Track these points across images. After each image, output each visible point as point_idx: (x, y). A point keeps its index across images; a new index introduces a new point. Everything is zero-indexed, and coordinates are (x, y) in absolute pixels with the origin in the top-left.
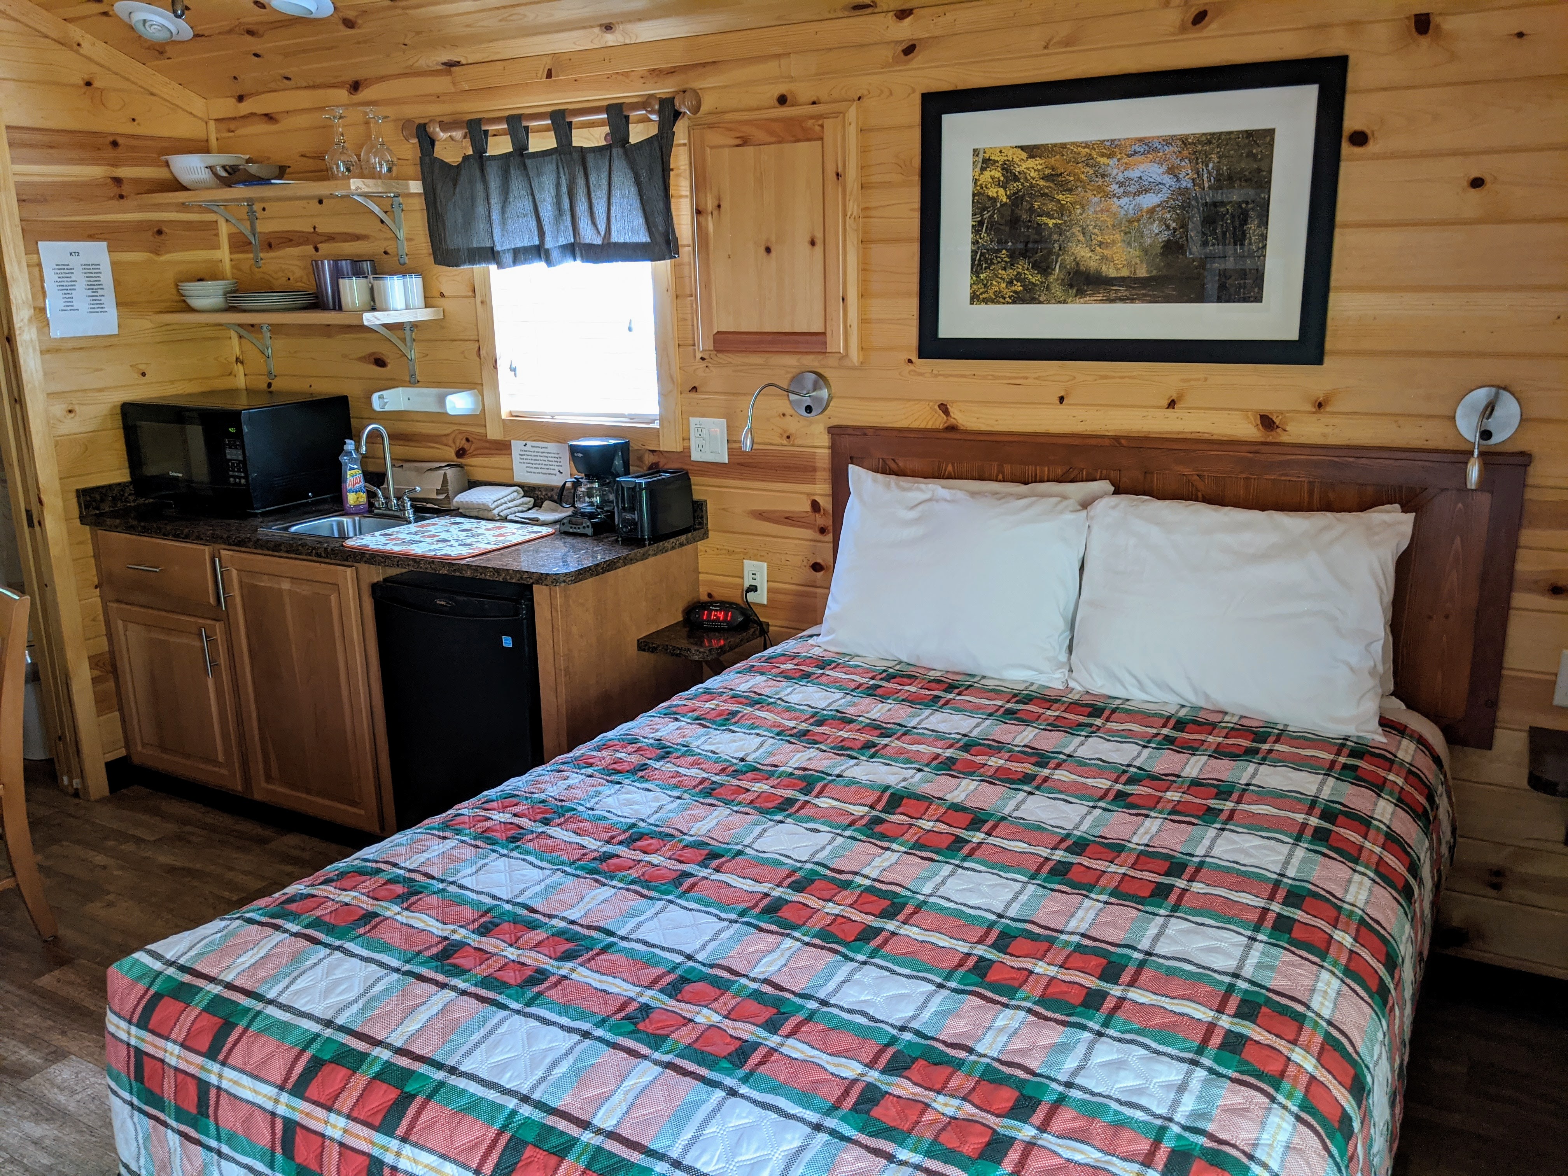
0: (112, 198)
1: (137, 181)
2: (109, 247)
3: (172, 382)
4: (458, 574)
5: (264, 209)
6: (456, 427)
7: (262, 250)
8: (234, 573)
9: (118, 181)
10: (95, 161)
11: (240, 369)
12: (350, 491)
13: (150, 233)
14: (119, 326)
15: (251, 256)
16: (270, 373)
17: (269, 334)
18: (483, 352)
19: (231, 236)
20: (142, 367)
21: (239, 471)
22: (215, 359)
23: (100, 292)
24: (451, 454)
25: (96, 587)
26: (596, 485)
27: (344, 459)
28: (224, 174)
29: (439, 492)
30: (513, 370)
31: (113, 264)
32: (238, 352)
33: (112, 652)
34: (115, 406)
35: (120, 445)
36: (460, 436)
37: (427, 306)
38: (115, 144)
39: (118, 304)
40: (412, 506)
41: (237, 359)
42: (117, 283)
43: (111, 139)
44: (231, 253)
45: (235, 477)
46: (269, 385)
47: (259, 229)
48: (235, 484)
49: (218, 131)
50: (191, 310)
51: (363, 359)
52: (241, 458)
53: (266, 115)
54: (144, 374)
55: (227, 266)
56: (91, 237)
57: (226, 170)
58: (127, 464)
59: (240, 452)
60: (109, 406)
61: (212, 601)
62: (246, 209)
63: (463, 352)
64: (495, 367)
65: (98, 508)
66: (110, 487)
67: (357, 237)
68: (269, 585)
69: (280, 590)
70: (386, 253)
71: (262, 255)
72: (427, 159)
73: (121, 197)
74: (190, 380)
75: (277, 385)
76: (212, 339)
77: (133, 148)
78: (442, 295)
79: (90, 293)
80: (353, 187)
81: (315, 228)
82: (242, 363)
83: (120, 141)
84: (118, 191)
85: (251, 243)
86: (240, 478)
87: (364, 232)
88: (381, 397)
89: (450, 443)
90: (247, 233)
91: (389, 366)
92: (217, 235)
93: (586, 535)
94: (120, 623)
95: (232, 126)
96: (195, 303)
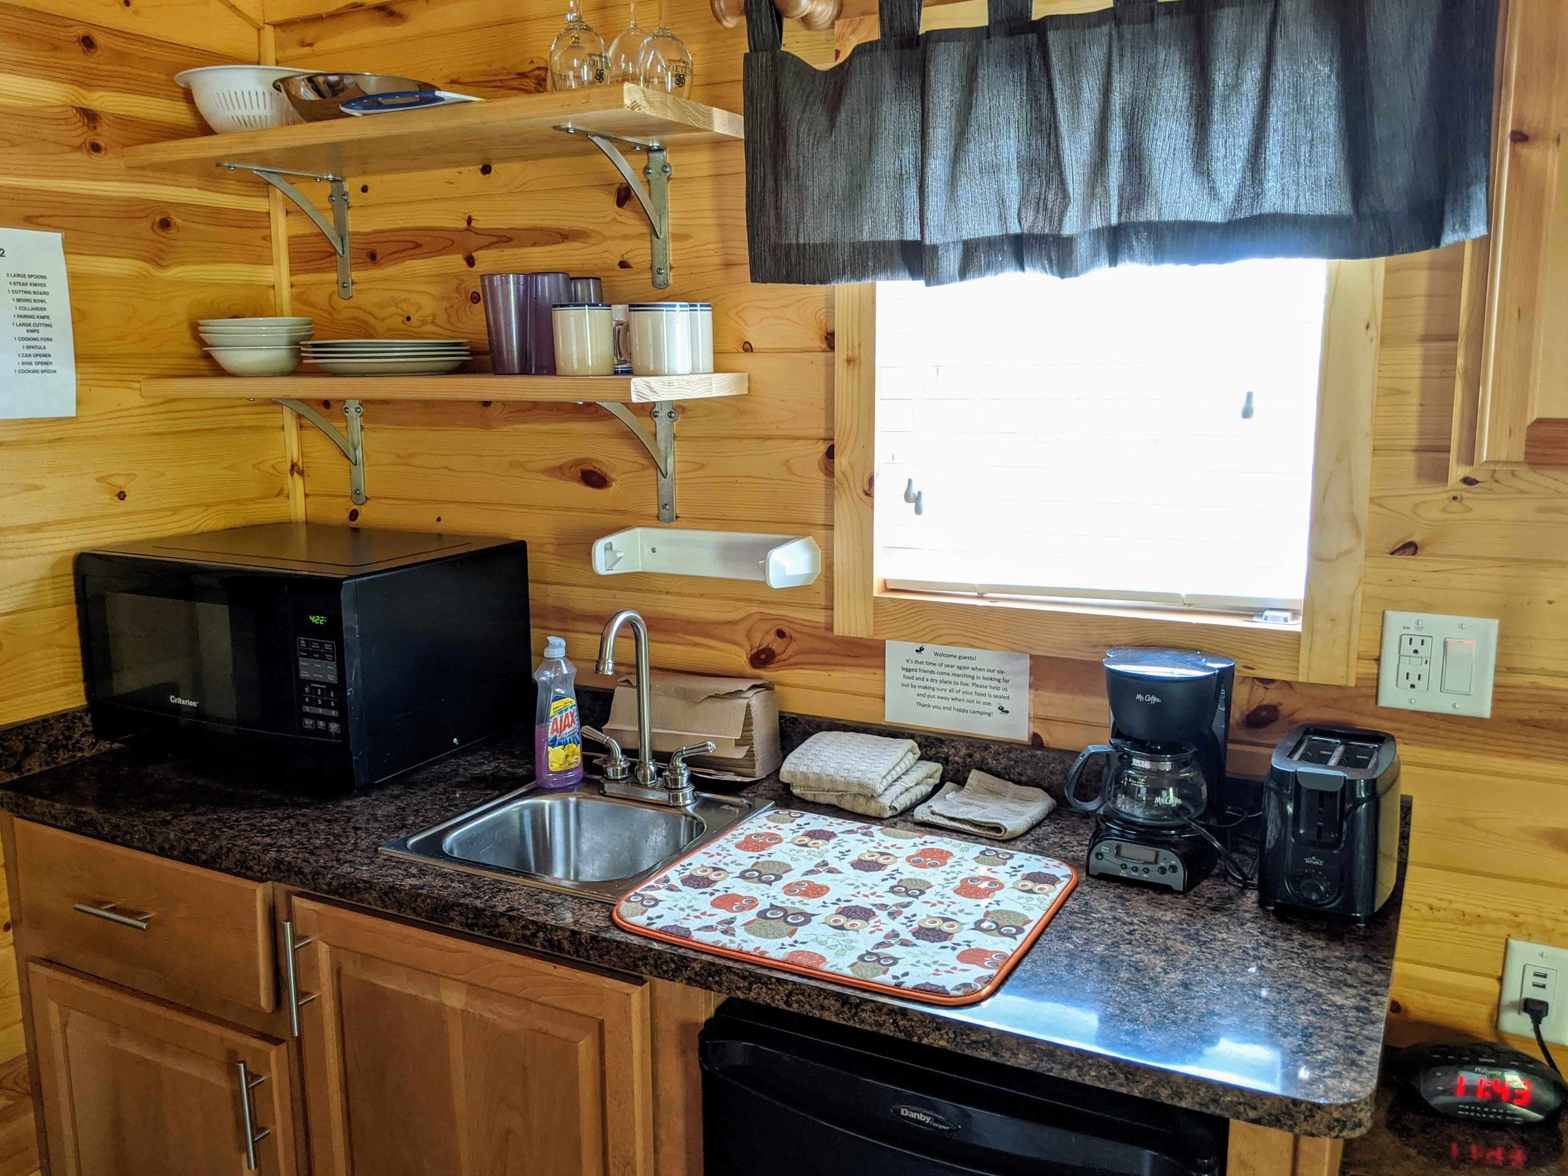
0: (78, 148)
1: (126, 122)
2: (66, 243)
3: (175, 510)
4: (985, 1055)
5: (365, 189)
6: (755, 609)
7: (357, 265)
8: (323, 950)
9: (90, 117)
10: (50, 72)
11: (297, 485)
12: (554, 743)
13: (146, 224)
14: (79, 402)
15: (333, 276)
16: (357, 492)
17: (357, 423)
18: (841, 462)
19: (293, 240)
20: (120, 482)
21: (326, 705)
22: (254, 466)
23: (44, 332)
24: (739, 658)
25: (7, 928)
26: (1167, 766)
27: (543, 676)
28: (311, 96)
29: (738, 744)
30: (913, 499)
31: (75, 279)
32: (294, 453)
33: (33, 1055)
34: (61, 562)
35: (71, 637)
36: (766, 626)
37: (718, 369)
38: (88, 43)
39: (79, 358)
40: (692, 779)
41: (293, 466)
42: (79, 316)
43: (81, 32)
44: (292, 272)
45: (316, 717)
46: (354, 515)
47: (351, 226)
48: (316, 731)
49: (279, 46)
50: (219, 371)
51: (558, 471)
52: (332, 678)
53: (380, 8)
54: (122, 496)
55: (285, 294)
56: (31, 221)
57: (317, 90)
58: (80, 674)
59: (332, 666)
60: (50, 559)
61: (265, 1001)
62: (328, 189)
63: (786, 463)
64: (869, 493)
65: (18, 769)
66: (44, 723)
67: (563, 236)
68: (411, 990)
69: (439, 1012)
70: (623, 265)
71: (354, 275)
72: (764, 58)
73: (96, 148)
74: (209, 506)
75: (370, 515)
76: (251, 428)
77: (121, 57)
78: (748, 348)
79: (23, 332)
80: (627, 102)
81: (469, 221)
82: (301, 473)
83: (100, 39)
84: (90, 137)
85: (334, 253)
86: (328, 719)
87: (578, 225)
88: (609, 548)
89: (740, 638)
90: (330, 231)
91: (615, 487)
92: (267, 238)
93: (1165, 889)
94: (53, 1008)
95: (310, 33)
96: (229, 358)
